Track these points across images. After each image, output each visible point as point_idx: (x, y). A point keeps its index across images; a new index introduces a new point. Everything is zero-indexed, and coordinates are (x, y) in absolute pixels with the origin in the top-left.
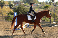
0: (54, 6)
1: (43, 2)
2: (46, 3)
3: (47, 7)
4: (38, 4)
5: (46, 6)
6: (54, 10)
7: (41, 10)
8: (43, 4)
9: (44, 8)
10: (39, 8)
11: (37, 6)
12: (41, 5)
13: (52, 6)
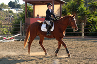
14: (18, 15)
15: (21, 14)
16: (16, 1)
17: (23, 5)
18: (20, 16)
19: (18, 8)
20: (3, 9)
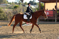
0: (23, 6)
1: (13, 2)
2: (15, 3)
3: (17, 7)
4: (8, 4)
5: (15, 6)
6: (23, 10)
7: (10, 10)
8: (12, 4)
9: (13, 8)
10: (9, 8)
11: (7, 6)
12: (11, 5)
13: (21, 6)
14: (35, 9)
15: (37, 8)
16: (34, 1)
17: (38, 3)
18: (36, 9)
19: (35, 5)
20: (26, 6)
